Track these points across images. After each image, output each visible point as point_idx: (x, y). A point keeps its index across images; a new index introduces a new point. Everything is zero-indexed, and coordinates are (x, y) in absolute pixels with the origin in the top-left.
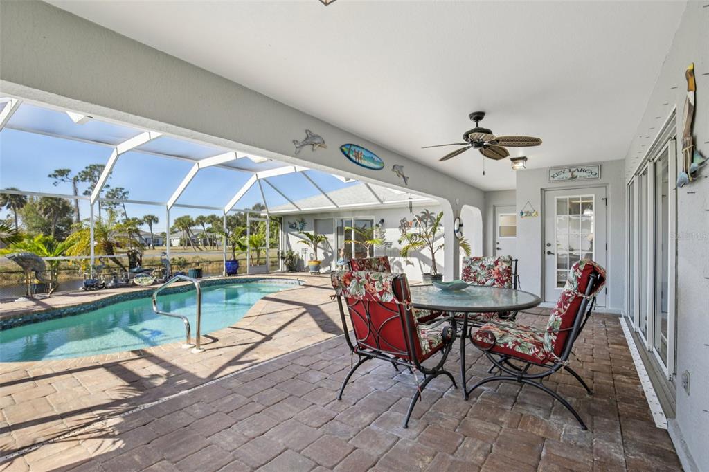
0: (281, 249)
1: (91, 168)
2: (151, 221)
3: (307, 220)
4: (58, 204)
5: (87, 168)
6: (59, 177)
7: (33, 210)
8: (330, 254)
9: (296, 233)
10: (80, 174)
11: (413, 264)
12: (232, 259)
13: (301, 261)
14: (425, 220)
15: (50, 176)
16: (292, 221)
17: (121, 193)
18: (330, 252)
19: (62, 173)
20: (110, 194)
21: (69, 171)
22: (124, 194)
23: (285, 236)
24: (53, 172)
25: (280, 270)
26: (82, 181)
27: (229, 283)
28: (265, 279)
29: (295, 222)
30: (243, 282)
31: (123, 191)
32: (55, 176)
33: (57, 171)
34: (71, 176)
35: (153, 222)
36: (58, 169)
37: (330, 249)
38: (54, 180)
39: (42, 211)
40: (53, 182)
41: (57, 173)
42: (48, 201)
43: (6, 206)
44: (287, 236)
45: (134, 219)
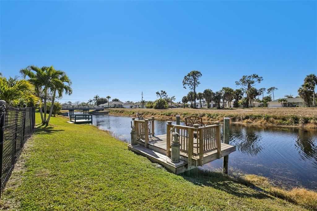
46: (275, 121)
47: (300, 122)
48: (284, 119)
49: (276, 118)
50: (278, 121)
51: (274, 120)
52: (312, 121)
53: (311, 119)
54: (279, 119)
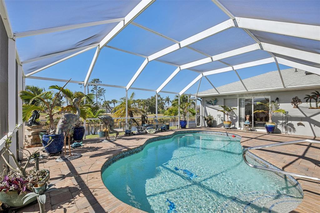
0: (201, 115)
1: (94, 80)
3: (218, 99)
5: (92, 80)
8: (234, 118)
9: (211, 106)
10: (90, 83)
11: (304, 126)
12: (184, 120)
13: (215, 122)
14: (316, 98)
16: (208, 100)
18: (235, 117)
20: (99, 91)
22: (104, 91)
23: (204, 108)
25: (201, 126)
26: (91, 86)
27: (185, 133)
28: (203, 131)
29: (211, 101)
30: (192, 133)
31: (104, 90)
37: (234, 115)
44: (205, 108)
45: (108, 101)
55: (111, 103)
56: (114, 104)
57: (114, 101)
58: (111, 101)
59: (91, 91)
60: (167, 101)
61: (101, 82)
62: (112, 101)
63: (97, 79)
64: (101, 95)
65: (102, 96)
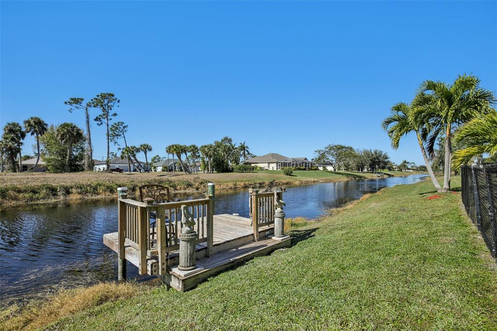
1: (101, 96)
2: (145, 149)
4: (73, 130)
5: (98, 96)
6: (75, 105)
7: (52, 138)
10: (92, 100)
15: (66, 103)
17: (122, 127)
19: (77, 101)
20: (114, 128)
21: (82, 100)
22: (124, 127)
24: (68, 100)
26: (94, 106)
31: (124, 125)
32: (71, 103)
33: (72, 99)
34: (84, 104)
35: (147, 150)
36: (73, 97)
38: (69, 107)
39: (60, 137)
40: (69, 109)
41: (72, 101)
42: (64, 128)
43: (31, 132)
45: (133, 148)
46: (21, 195)
47: (59, 193)
48: (34, 192)
49: (19, 191)
50: (27, 195)
51: (17, 194)
52: (74, 190)
53: (72, 188)
54: (25, 191)
55: (138, 150)
56: (146, 153)
57: (146, 148)
58: (138, 146)
59: (96, 120)
60: (242, 150)
61: (118, 101)
62: (141, 146)
63: (109, 93)
64: (117, 135)
65: (119, 137)
